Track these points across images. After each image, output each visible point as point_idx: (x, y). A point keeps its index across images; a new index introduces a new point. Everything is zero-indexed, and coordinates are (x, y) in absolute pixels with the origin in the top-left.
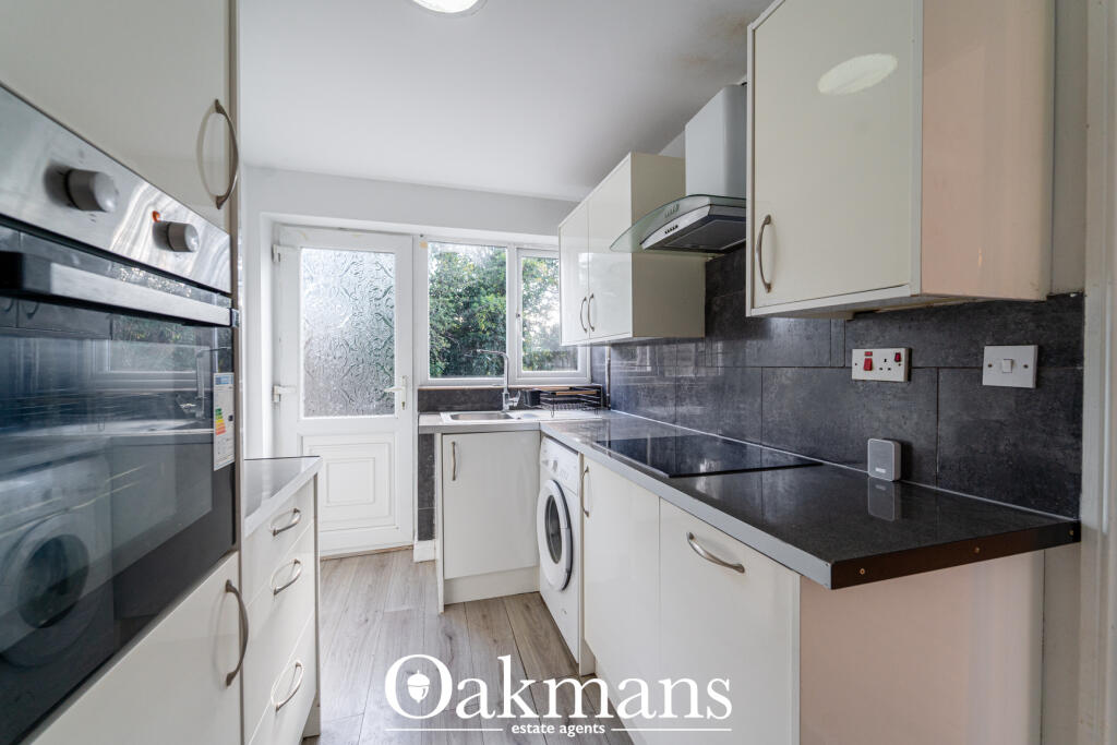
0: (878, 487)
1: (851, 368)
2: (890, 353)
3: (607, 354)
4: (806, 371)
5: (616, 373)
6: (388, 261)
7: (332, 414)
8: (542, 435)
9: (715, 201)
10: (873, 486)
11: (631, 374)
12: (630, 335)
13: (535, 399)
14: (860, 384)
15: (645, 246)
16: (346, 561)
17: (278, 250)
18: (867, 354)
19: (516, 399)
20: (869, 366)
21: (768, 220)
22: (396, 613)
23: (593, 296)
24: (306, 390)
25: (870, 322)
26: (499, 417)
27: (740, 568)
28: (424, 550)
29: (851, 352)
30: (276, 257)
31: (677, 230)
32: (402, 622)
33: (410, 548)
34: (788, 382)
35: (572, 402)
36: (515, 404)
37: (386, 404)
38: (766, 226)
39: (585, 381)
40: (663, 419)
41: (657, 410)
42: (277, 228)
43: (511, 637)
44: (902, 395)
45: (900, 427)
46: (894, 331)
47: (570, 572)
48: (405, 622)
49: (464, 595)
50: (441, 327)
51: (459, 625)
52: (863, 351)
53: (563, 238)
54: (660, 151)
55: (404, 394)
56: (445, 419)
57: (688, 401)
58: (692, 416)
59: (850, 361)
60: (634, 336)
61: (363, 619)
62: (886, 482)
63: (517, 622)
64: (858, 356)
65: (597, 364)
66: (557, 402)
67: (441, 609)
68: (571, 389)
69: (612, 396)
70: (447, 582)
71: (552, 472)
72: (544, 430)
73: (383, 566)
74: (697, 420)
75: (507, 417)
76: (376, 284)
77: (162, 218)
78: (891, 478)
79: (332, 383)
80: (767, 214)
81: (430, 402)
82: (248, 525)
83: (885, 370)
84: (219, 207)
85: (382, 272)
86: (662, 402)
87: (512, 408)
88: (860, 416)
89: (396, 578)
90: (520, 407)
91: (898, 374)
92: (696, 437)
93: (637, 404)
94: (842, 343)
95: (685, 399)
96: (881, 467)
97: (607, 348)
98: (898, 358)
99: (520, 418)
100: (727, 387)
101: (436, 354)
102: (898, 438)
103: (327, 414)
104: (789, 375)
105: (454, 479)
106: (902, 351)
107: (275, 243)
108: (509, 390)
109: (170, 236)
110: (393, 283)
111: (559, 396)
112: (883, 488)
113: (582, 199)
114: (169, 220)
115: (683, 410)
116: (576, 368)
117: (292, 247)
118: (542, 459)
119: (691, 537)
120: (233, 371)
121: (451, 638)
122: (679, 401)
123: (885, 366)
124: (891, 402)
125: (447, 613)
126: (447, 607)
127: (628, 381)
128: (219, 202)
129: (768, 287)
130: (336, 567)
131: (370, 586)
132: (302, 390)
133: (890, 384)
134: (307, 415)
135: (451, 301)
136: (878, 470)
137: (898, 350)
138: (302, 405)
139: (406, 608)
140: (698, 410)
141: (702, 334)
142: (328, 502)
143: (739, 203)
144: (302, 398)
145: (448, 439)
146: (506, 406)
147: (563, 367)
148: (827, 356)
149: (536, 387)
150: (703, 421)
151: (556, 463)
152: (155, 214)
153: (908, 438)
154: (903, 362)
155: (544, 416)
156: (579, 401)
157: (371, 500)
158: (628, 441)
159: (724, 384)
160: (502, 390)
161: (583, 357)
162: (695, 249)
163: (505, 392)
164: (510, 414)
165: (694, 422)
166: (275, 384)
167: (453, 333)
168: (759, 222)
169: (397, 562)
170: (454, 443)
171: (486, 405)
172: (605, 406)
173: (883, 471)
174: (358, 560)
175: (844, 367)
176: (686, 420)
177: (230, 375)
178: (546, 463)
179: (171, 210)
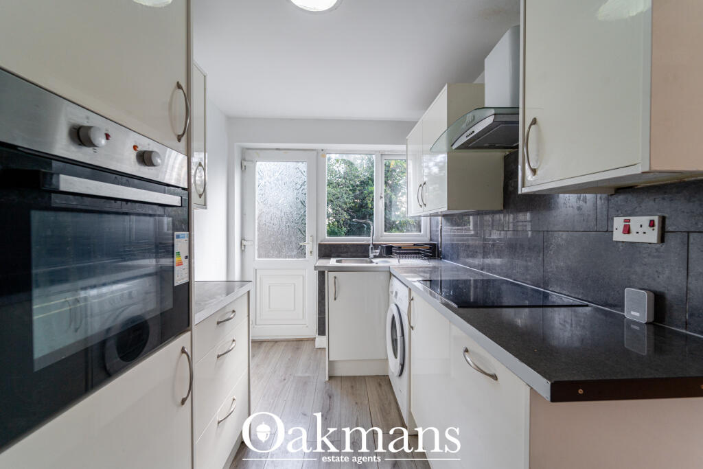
0: (632, 326)
1: (612, 232)
2: (645, 220)
3: (440, 223)
4: (576, 234)
5: (447, 234)
6: (303, 167)
7: (272, 257)
8: (391, 274)
9: (499, 112)
10: (629, 326)
11: (455, 236)
12: (446, 209)
13: (389, 251)
14: (620, 244)
15: (454, 147)
16: (278, 343)
17: (245, 163)
18: (625, 221)
19: (378, 251)
20: (627, 230)
21: (534, 122)
22: (301, 377)
23: (425, 184)
24: (258, 243)
25: (629, 197)
26: (367, 262)
27: (494, 377)
28: (321, 341)
29: (613, 219)
30: (244, 167)
31: (473, 135)
32: (304, 382)
33: (313, 340)
34: (563, 242)
35: (415, 253)
36: (377, 254)
37: (301, 252)
38: (533, 126)
39: (426, 240)
40: (474, 267)
41: (470, 261)
42: (244, 151)
43: (367, 402)
44: (655, 254)
45: (654, 280)
46: (649, 202)
47: (403, 365)
48: (305, 383)
49: (341, 371)
50: (344, 206)
51: (337, 390)
52: (622, 219)
53: (409, 146)
54: (474, 80)
55: (311, 247)
56: (333, 262)
57: (491, 254)
58: (494, 265)
59: (612, 226)
60: (448, 209)
61: (283, 378)
62: (641, 324)
63: (371, 393)
64: (619, 223)
65: (434, 229)
66: (403, 253)
67: (327, 379)
68: (415, 245)
69: (443, 250)
70: (330, 362)
71: (394, 298)
72: (392, 272)
73: (298, 349)
74: (497, 269)
75: (372, 262)
76: (296, 180)
77: (140, 149)
78: (644, 320)
79: (272, 239)
80: (533, 117)
81: (326, 251)
82: (197, 317)
83: (641, 233)
84: (179, 140)
85: (300, 174)
86: (473, 256)
87: (375, 257)
88: (620, 270)
89: (304, 356)
90: (380, 256)
91: (652, 236)
92: (495, 280)
93: (458, 255)
94: (606, 213)
95: (489, 254)
96: (636, 310)
97: (440, 218)
98: (652, 224)
99: (380, 263)
100: (518, 245)
101: (342, 222)
102: (652, 289)
103: (269, 257)
104: (564, 237)
105: (335, 299)
106: (656, 219)
107: (243, 159)
108: (374, 245)
109: (145, 158)
110: (306, 180)
111: (405, 250)
112: (638, 328)
113: (419, 119)
114: (145, 149)
115: (488, 261)
116: (420, 231)
117: (252, 161)
118: (390, 290)
119: (466, 351)
120: (188, 231)
121: (330, 397)
122: (485, 255)
123: (641, 230)
124: (646, 260)
125: (331, 381)
126: (331, 377)
127: (453, 240)
128: (179, 138)
129: (534, 171)
130: (272, 346)
131: (289, 359)
132: (256, 243)
133: (646, 245)
134: (259, 257)
135: (350, 190)
136: (633, 313)
137: (652, 218)
138: (256, 252)
139: (307, 375)
140: (498, 261)
141: (501, 207)
142: (269, 308)
143: (514, 111)
144: (256, 248)
145: (332, 275)
146: (371, 255)
147: (412, 231)
148: (593, 223)
149: (390, 243)
150: (502, 270)
151: (396, 293)
152: (135, 147)
153: (660, 289)
154: (656, 228)
155: (394, 262)
156: (418, 253)
157: (293, 309)
158: (453, 280)
159: (516, 244)
160: (369, 245)
161: (425, 222)
162: (492, 147)
163: (371, 246)
164: (375, 260)
165: (495, 270)
166: (242, 239)
167: (352, 209)
168: (528, 122)
169: (306, 347)
170: (335, 277)
171: (360, 254)
172: (438, 256)
173: (637, 314)
174: (285, 343)
175: (607, 231)
176: (490, 268)
177: (187, 233)
178: (392, 293)
179: (146, 145)
